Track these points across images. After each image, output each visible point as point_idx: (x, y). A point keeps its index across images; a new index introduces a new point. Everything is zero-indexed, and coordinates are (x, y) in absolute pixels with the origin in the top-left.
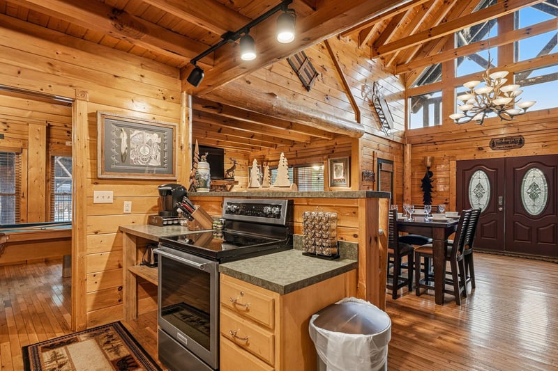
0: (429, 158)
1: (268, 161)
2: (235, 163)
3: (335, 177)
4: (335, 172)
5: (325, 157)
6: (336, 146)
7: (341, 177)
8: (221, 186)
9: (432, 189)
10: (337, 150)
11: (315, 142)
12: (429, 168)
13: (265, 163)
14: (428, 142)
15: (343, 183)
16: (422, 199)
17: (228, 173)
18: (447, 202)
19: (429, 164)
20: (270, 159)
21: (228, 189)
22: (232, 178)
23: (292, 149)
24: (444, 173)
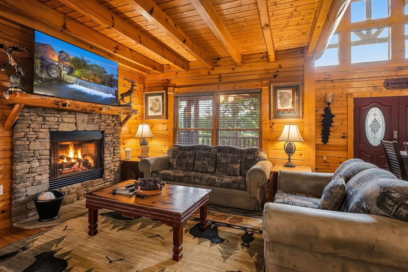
0: (330, 94)
1: (175, 87)
2: (133, 85)
3: (279, 107)
4: (279, 101)
5: (265, 82)
6: (280, 70)
7: (290, 107)
8: (113, 116)
9: (332, 124)
10: (281, 75)
11: (247, 65)
12: (329, 104)
13: (170, 89)
14: (326, 80)
15: (292, 114)
16: (321, 133)
17: (122, 99)
18: (345, 135)
19: (330, 100)
20: (178, 84)
21: (122, 119)
22: (129, 105)
23: (212, 72)
24: (342, 109)
